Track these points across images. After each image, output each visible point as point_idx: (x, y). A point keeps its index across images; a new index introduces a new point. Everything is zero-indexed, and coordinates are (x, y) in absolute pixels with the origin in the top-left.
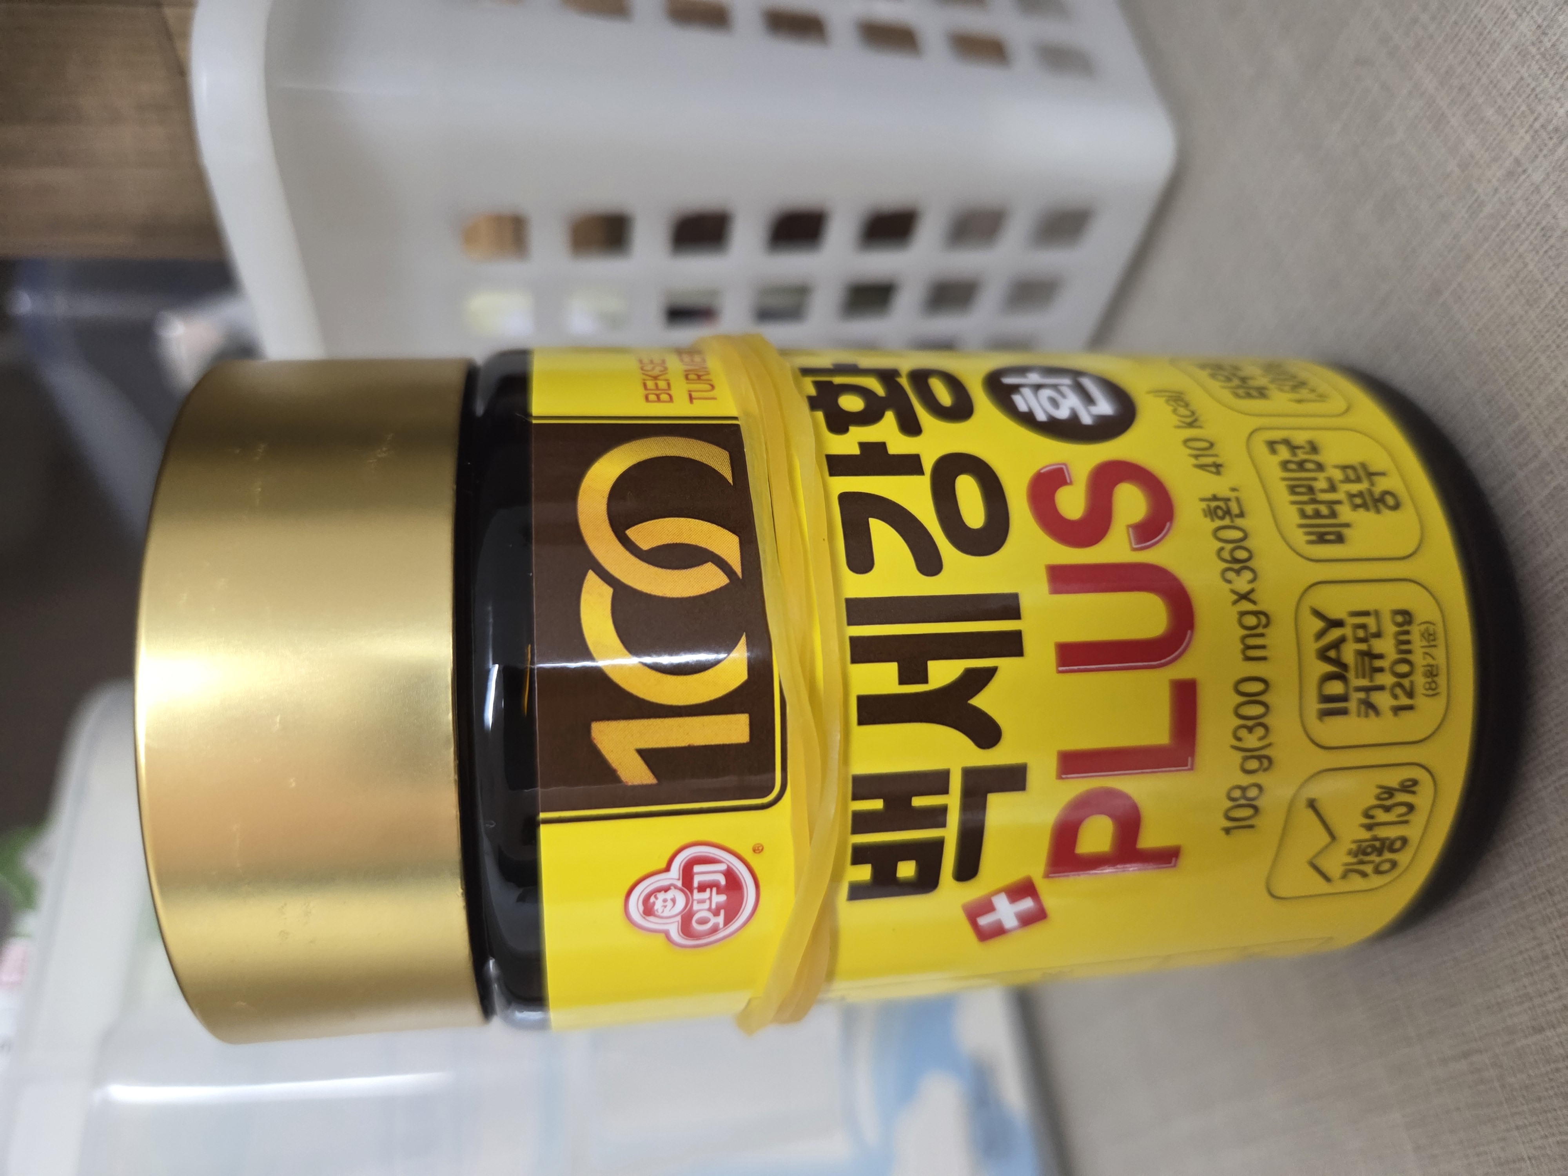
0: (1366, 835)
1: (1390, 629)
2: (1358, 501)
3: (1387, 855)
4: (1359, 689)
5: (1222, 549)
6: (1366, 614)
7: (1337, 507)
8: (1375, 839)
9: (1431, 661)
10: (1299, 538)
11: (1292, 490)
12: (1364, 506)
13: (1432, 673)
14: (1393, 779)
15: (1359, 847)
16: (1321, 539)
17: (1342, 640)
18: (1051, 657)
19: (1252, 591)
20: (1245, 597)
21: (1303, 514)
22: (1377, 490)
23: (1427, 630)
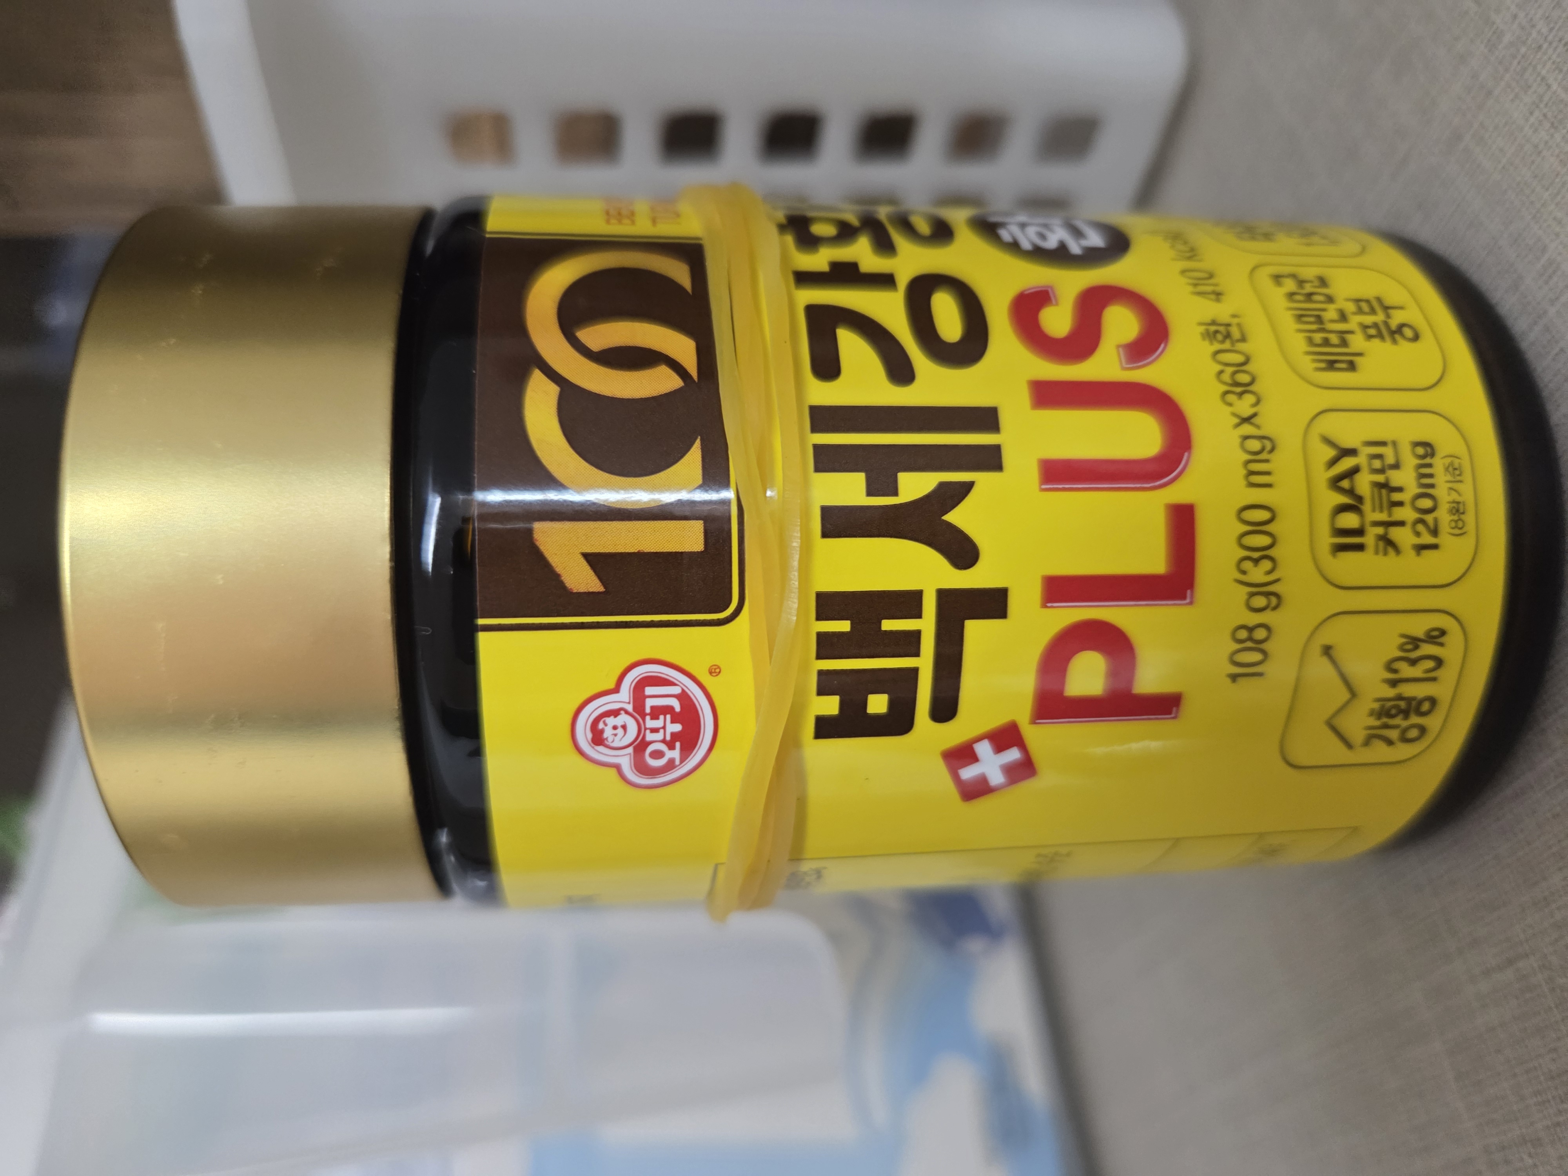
0: (1391, 692)
1: (1410, 462)
2: (1372, 332)
3: (1415, 719)
4: (1377, 524)
5: (1221, 372)
6: (1383, 444)
7: (1349, 337)
8: (1400, 698)
9: (1458, 499)
10: (1307, 364)
11: (1299, 318)
12: (1380, 336)
13: (1457, 509)
14: (1419, 626)
15: (1383, 707)
16: (1331, 365)
17: (1355, 470)
18: (1033, 474)
19: (1255, 415)
20: (1247, 420)
21: (1310, 341)
22: (1394, 323)
23: (1451, 464)
